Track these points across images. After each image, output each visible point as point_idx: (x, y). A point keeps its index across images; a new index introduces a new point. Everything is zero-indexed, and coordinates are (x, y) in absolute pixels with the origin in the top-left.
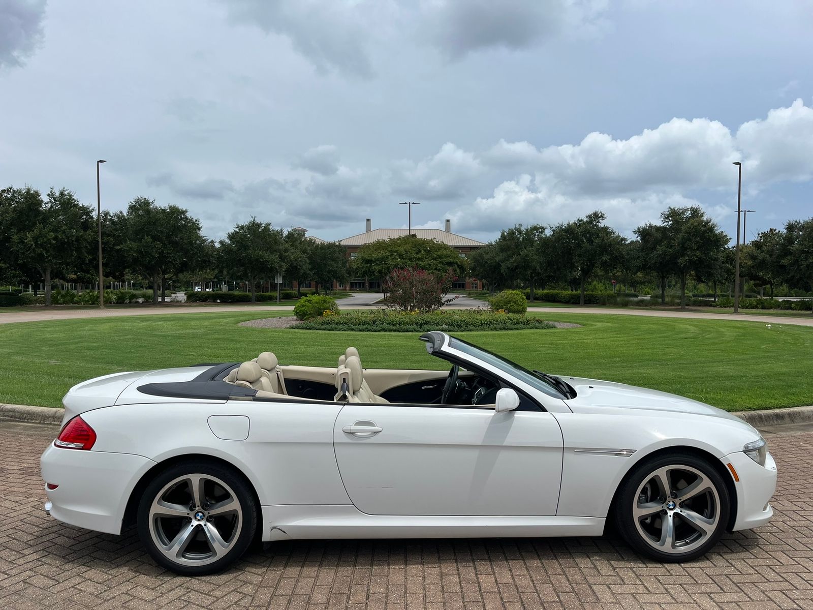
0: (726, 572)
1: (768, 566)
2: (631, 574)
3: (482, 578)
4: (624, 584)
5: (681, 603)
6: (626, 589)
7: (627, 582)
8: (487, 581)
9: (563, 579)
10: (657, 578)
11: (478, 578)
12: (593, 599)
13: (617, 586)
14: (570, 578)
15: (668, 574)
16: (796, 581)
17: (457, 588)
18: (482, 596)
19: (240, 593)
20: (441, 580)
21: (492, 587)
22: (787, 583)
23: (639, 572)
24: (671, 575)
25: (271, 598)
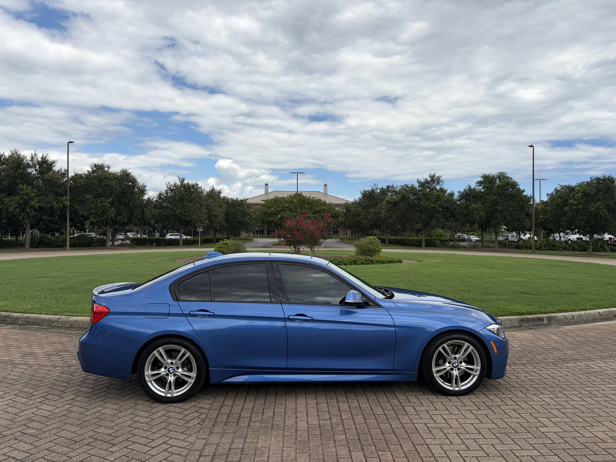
0: (483, 400)
1: (509, 398)
2: (427, 401)
3: (340, 405)
4: (423, 406)
5: (454, 414)
6: (423, 408)
7: (424, 405)
8: (344, 406)
9: (388, 404)
10: (442, 403)
11: (338, 405)
12: (404, 413)
13: (418, 407)
14: (392, 404)
15: (449, 401)
16: (524, 405)
17: (326, 409)
18: (340, 412)
19: (199, 412)
20: (317, 406)
21: (346, 409)
22: (518, 406)
23: (432, 400)
24: (451, 401)
25: (218, 415)
